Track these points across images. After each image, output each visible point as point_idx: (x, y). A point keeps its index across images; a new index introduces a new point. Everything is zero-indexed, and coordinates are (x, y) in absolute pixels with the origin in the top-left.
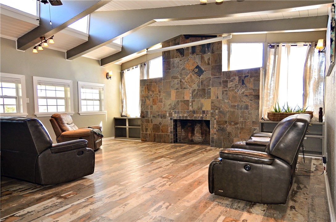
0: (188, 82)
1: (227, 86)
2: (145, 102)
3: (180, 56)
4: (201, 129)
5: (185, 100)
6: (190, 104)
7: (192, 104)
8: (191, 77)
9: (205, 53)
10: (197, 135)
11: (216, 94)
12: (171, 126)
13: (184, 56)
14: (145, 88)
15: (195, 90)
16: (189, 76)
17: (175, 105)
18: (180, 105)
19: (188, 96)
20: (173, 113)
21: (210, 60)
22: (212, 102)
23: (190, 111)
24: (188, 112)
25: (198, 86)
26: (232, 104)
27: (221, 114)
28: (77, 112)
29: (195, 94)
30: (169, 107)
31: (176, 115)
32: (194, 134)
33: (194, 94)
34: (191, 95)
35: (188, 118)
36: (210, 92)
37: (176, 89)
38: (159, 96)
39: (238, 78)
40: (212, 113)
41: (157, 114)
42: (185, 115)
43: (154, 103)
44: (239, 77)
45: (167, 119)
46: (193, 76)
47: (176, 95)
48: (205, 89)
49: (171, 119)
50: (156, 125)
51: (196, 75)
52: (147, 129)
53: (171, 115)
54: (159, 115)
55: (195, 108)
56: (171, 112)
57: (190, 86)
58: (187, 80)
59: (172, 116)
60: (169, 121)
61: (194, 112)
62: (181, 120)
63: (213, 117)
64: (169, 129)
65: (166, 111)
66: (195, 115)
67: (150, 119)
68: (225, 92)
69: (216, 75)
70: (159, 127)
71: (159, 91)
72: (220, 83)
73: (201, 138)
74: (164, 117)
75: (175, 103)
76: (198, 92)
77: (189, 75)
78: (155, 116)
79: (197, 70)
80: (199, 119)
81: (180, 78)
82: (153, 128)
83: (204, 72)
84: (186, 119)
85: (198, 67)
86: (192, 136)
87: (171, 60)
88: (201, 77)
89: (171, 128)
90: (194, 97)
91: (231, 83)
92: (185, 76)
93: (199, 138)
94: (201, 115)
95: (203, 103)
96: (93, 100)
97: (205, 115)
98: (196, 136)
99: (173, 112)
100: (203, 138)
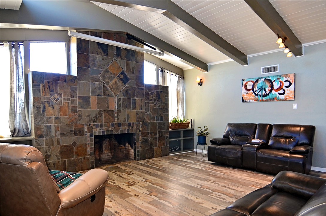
0: (113, 88)
1: (148, 99)
2: (44, 111)
3: (103, 54)
4: (110, 145)
5: (109, 110)
6: (116, 115)
7: (118, 115)
8: (116, 83)
9: (129, 60)
10: (106, 153)
11: (140, 105)
12: (92, 145)
13: (107, 55)
14: (44, 87)
15: (120, 98)
16: (113, 81)
17: (96, 115)
18: (103, 117)
19: (112, 105)
20: (94, 127)
21: (134, 69)
22: (137, 114)
23: (116, 124)
24: (113, 125)
25: (123, 95)
26: (153, 116)
27: (144, 126)
29: (121, 104)
30: (88, 119)
31: (98, 129)
32: (102, 152)
33: (119, 103)
34: (116, 105)
35: (114, 132)
36: (135, 103)
37: (98, 95)
38: (72, 103)
40: (137, 126)
41: (68, 129)
42: (110, 129)
43: (62, 113)
44: (157, 91)
45: (85, 136)
46: (118, 82)
47: (98, 103)
48: (130, 99)
49: (91, 136)
50: (65, 146)
51: (121, 82)
52: (50, 155)
53: (90, 129)
54: (71, 131)
55: (122, 120)
56: (91, 126)
57: (115, 93)
58: (112, 85)
59: (92, 131)
60: (89, 139)
61: (120, 125)
63: (138, 129)
64: (89, 149)
65: (83, 125)
66: (121, 129)
67: (55, 139)
68: (147, 104)
69: (140, 86)
70: (73, 148)
71: (71, 96)
72: (143, 95)
73: (110, 154)
74: (79, 132)
75: (96, 114)
76: (123, 102)
77: (114, 80)
78: (65, 133)
79: (122, 76)
81: (103, 81)
82: (62, 153)
83: (129, 80)
84: (111, 133)
85: (122, 73)
86: (99, 155)
87: (90, 54)
88: (126, 85)
90: (119, 106)
91: (152, 96)
92: (109, 81)
93: (107, 155)
94: (127, 128)
95: (129, 115)
97: (131, 128)
99: (94, 125)
100: (112, 154)
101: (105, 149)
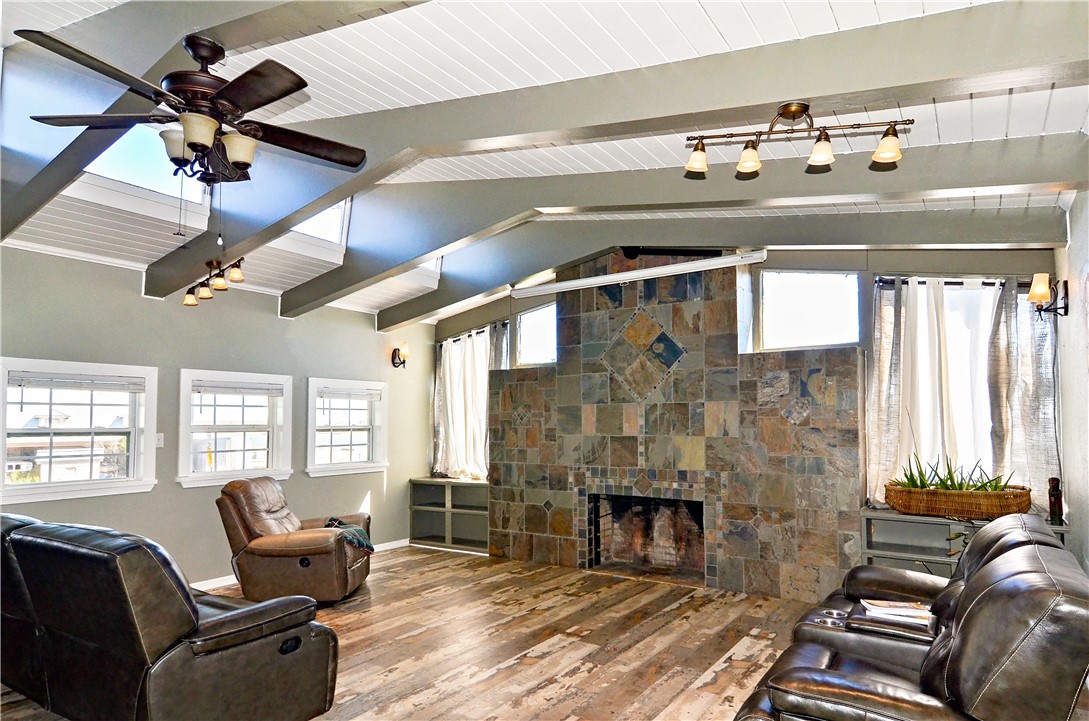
0: (635, 381)
1: (756, 399)
2: (502, 438)
3: (610, 305)
4: (675, 525)
5: (624, 434)
6: (641, 449)
7: (647, 449)
8: (643, 366)
9: (684, 297)
10: (661, 544)
11: (721, 422)
12: (582, 514)
13: (621, 304)
14: (504, 396)
15: (656, 405)
16: (636, 364)
17: (593, 449)
18: (609, 451)
19: (633, 424)
20: (588, 474)
21: (699, 319)
22: (709, 447)
23: (642, 470)
24: (633, 474)
25: (664, 394)
26: (772, 454)
27: (738, 485)
28: (302, 468)
29: (656, 420)
30: (575, 455)
31: (597, 480)
32: (652, 540)
33: (652, 418)
34: (642, 422)
35: (635, 493)
36: (702, 414)
37: (599, 402)
38: (546, 422)
39: (787, 375)
40: (709, 481)
41: (539, 474)
42: (625, 483)
43: (529, 442)
44: (791, 373)
45: (569, 491)
46: (648, 363)
47: (598, 420)
48: (686, 405)
49: (581, 493)
50: (533, 507)
51: (657, 362)
52: (508, 519)
53: (580, 479)
54: (544, 478)
55: (658, 462)
56: (581, 470)
57: (639, 394)
58: (631, 375)
59: (584, 483)
60: (576, 499)
61: (652, 474)
62: (612, 496)
63: (713, 491)
64: (575, 521)
65: (566, 467)
66: (655, 484)
67: (517, 490)
68: (749, 418)
69: (720, 365)
70: (546, 514)
71: (546, 406)
72: (733, 389)
73: (673, 552)
74: (559, 483)
75: (593, 446)
76: (664, 414)
77: (638, 360)
78: (533, 481)
79: (660, 348)
80: (670, 496)
81: (609, 368)
82: (528, 520)
83: (682, 352)
84: (628, 494)
85: (662, 338)
86: (644, 545)
87: (583, 315)
88: (674, 367)
89: (580, 520)
90: (651, 426)
91: (767, 390)
92: (625, 365)
93: (666, 553)
94: (675, 485)
95: (680, 449)
96: (349, 430)
97: (686, 485)
98: (658, 546)
99: (588, 469)
100: (681, 553)
101: (661, 534)
